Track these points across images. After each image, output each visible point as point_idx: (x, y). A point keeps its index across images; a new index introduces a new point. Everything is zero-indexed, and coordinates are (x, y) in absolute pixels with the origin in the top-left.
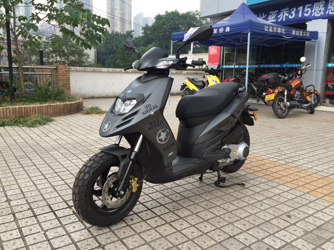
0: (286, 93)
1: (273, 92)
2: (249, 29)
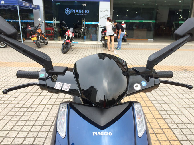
0: (39, 36)
1: (35, 36)
2: (17, 4)
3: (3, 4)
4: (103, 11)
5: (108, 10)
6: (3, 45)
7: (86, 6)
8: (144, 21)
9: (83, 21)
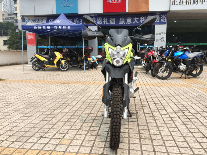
2: (82, 29)
3: (69, 29)
4: (159, 34)
5: (164, 33)
6: (65, 69)
7: (140, 30)
8: (200, 44)
9: (139, 45)
